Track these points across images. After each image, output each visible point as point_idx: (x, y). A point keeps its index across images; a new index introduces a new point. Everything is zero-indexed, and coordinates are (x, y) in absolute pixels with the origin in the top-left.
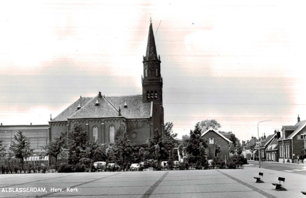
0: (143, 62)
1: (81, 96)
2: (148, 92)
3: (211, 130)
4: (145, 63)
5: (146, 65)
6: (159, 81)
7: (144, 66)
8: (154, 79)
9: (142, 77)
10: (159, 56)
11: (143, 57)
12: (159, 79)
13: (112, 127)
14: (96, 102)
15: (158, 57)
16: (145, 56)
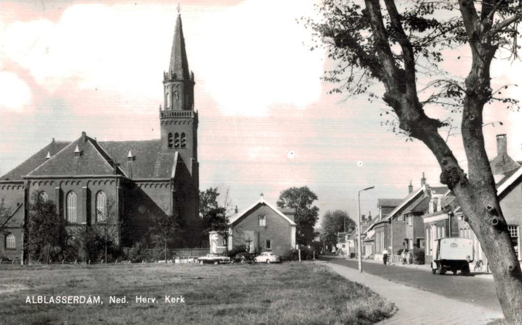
0: (164, 82)
1: (53, 139)
2: (170, 135)
3: (262, 202)
4: (167, 84)
5: (167, 88)
6: (189, 116)
7: (165, 89)
8: (180, 114)
9: (161, 109)
10: (193, 74)
11: (164, 73)
12: (190, 113)
13: (101, 194)
14: (75, 150)
15: (190, 74)
16: (167, 71)
